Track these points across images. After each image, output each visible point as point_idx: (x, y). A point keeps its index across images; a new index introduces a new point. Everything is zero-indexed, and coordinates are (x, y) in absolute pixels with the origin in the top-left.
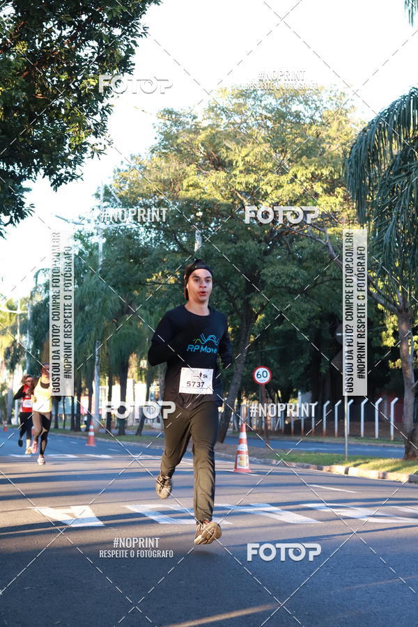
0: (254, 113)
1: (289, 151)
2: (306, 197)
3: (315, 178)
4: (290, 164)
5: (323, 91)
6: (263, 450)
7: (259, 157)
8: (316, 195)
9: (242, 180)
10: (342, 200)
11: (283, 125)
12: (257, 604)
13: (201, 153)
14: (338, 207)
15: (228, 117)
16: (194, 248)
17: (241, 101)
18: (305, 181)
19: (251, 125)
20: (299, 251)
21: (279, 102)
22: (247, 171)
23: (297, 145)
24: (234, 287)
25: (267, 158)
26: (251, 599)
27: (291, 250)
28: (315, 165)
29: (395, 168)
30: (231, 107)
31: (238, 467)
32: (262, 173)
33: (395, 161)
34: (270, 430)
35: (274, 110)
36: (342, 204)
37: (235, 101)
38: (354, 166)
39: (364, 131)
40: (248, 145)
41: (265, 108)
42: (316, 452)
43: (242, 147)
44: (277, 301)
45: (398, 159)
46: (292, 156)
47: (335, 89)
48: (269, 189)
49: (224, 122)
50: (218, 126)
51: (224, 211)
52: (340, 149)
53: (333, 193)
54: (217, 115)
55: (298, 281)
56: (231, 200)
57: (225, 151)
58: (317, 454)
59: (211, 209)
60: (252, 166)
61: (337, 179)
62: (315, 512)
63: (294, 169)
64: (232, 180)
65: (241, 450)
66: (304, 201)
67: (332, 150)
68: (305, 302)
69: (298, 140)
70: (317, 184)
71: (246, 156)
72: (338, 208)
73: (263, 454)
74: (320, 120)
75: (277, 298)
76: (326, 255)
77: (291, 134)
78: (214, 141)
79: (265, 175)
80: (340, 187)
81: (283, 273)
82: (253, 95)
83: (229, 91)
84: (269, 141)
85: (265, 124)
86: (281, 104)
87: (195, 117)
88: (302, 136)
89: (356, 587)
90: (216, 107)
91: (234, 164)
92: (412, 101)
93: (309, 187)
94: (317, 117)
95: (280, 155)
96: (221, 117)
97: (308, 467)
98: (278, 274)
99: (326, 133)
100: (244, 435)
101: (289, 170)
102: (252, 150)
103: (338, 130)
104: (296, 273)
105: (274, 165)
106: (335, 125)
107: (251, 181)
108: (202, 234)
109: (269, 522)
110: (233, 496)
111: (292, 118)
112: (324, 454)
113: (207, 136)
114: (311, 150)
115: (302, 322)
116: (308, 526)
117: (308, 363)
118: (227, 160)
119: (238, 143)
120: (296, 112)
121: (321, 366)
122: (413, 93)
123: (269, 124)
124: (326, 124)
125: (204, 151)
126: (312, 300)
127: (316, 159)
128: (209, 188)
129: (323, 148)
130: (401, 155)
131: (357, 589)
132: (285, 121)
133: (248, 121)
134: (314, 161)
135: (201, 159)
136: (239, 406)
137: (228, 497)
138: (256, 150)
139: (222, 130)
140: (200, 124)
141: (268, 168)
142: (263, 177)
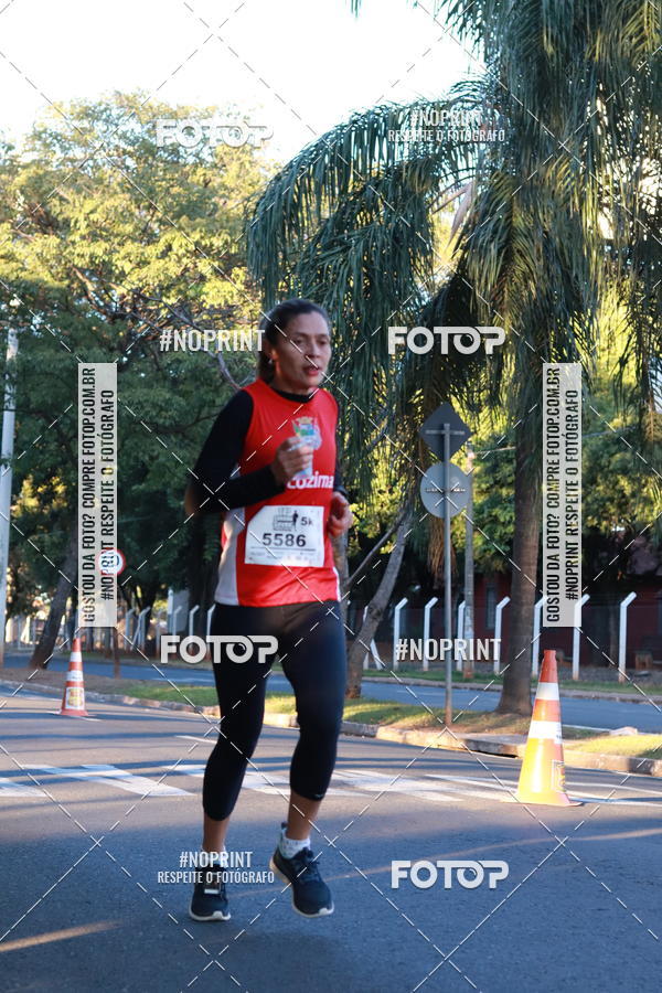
0: (105, 145)
1: (160, 207)
2: (185, 281)
3: (200, 251)
4: (162, 227)
5: (216, 114)
6: (110, 681)
7: (112, 215)
8: (202, 278)
9: (84, 251)
10: (243, 287)
11: (151, 166)
12: (82, 923)
13: (20, 205)
14: (236, 298)
15: (64, 149)
16: (5, 357)
17: (86, 124)
18: (184, 255)
19: (100, 164)
20: (174, 366)
21: (145, 129)
22: (94, 236)
23: (173, 197)
24: (69, 422)
25: (125, 216)
26: (74, 915)
27: (161, 364)
28: (201, 231)
29: (326, 240)
30: (69, 134)
31: (68, 707)
32: (117, 240)
33: (325, 227)
34: (122, 650)
35: (138, 141)
36: (241, 294)
37: (76, 123)
38: (260, 232)
39: (278, 178)
40: (95, 196)
41: (123, 136)
42: (193, 684)
43: (85, 198)
44: (136, 444)
45: (329, 224)
46: (166, 213)
47: (234, 111)
48: (128, 267)
49: (56, 156)
50: (47, 163)
51: (55, 299)
52: (241, 206)
53: (229, 275)
54: (47, 146)
55: (170, 413)
56: (66, 282)
57: (57, 203)
58: (195, 688)
59: (33, 295)
60: (102, 229)
61: (235, 254)
62: (184, 778)
63: (168, 236)
64: (68, 251)
65: (72, 680)
66: (182, 287)
67: (229, 207)
68: (181, 448)
69: (175, 190)
70: (204, 260)
71: (92, 212)
72: (236, 300)
73: (110, 687)
74: (209, 159)
75: (136, 440)
76: (215, 373)
77: (164, 179)
78: (40, 187)
79: (121, 244)
80: (239, 267)
81: (146, 401)
82: (104, 116)
83: (67, 108)
84: (128, 189)
85: (123, 162)
86: (148, 131)
87: (10, 148)
88: (181, 185)
89: (241, 895)
90: (45, 131)
91: (72, 224)
92: (353, 134)
93: (190, 265)
94: (205, 155)
95: (144, 213)
96: (53, 148)
97: (179, 709)
98: (140, 403)
99: (219, 180)
100: (77, 657)
101: (160, 237)
102: (102, 203)
103: (238, 177)
104: (167, 402)
105: (136, 228)
106: (234, 168)
107: (99, 252)
108: (18, 336)
109: (111, 793)
110: (55, 754)
111: (166, 155)
112: (205, 688)
113: (29, 178)
114: (196, 208)
115: (176, 479)
116: (173, 800)
117: (185, 544)
118: (60, 218)
119: (79, 192)
120: (172, 145)
121: (205, 550)
122: (355, 122)
123: (130, 162)
124: (219, 166)
125: (24, 202)
126: (192, 444)
127: (204, 221)
128: (31, 262)
129: (215, 204)
130: (335, 218)
131: (243, 898)
132: (154, 158)
133: (95, 157)
134: (199, 224)
135: (19, 215)
136: (74, 611)
137: (47, 754)
138: (108, 204)
139: (54, 169)
140: (19, 160)
141: (127, 232)
142: (117, 247)
